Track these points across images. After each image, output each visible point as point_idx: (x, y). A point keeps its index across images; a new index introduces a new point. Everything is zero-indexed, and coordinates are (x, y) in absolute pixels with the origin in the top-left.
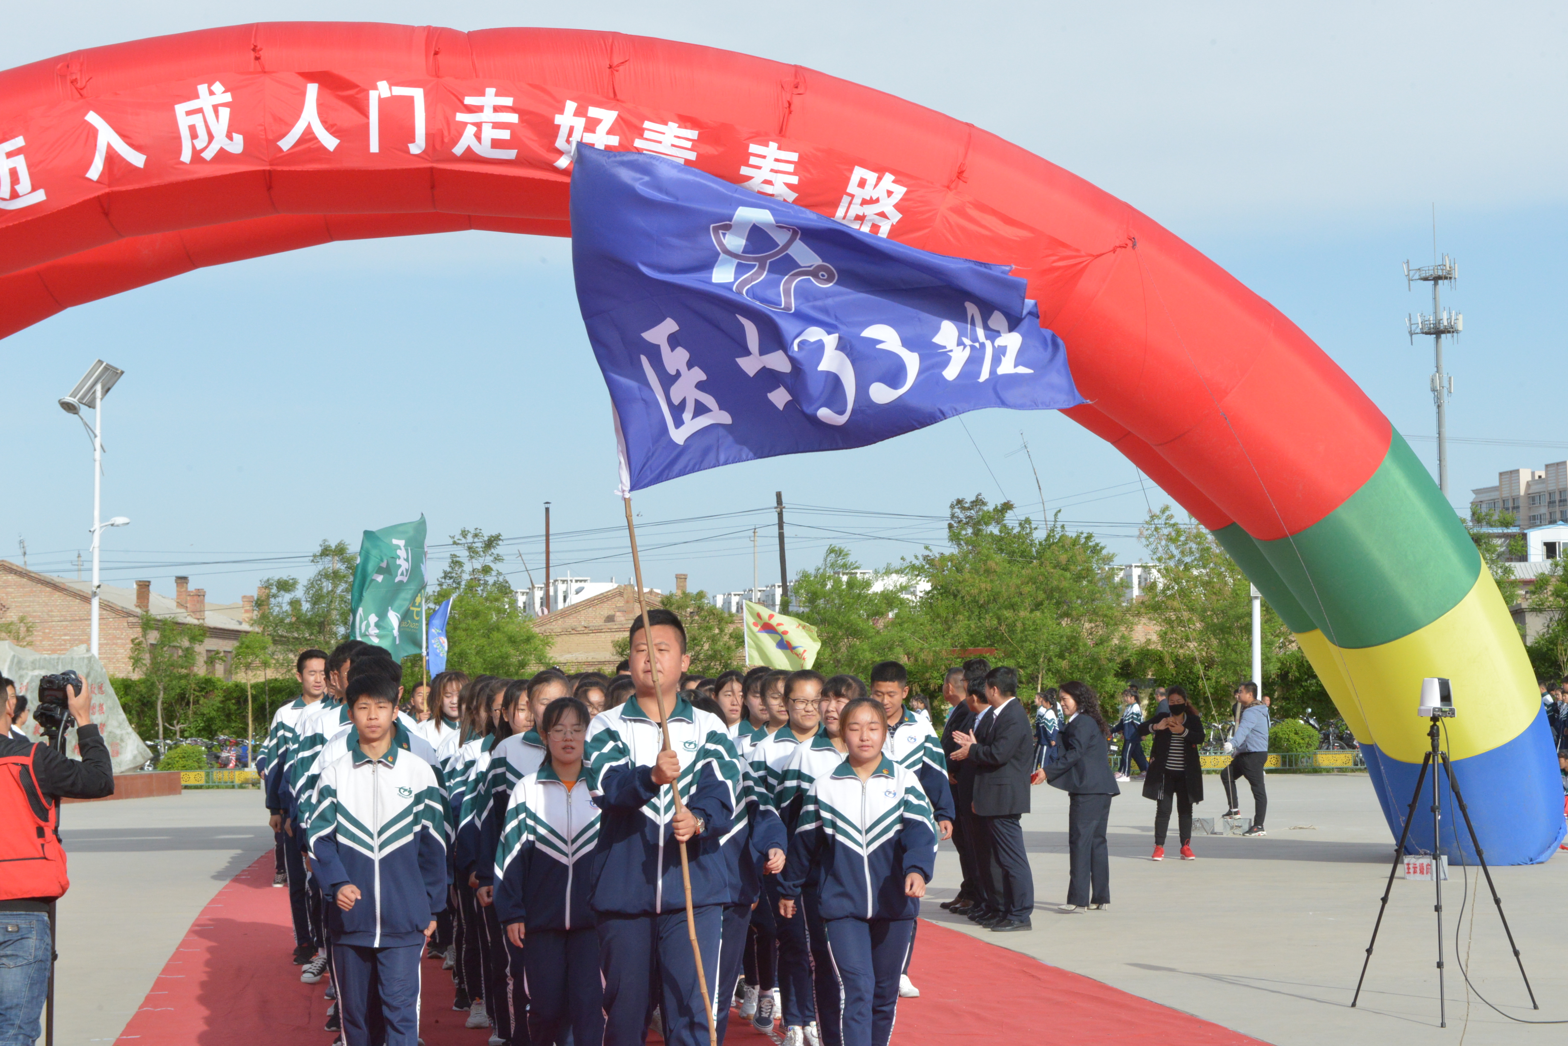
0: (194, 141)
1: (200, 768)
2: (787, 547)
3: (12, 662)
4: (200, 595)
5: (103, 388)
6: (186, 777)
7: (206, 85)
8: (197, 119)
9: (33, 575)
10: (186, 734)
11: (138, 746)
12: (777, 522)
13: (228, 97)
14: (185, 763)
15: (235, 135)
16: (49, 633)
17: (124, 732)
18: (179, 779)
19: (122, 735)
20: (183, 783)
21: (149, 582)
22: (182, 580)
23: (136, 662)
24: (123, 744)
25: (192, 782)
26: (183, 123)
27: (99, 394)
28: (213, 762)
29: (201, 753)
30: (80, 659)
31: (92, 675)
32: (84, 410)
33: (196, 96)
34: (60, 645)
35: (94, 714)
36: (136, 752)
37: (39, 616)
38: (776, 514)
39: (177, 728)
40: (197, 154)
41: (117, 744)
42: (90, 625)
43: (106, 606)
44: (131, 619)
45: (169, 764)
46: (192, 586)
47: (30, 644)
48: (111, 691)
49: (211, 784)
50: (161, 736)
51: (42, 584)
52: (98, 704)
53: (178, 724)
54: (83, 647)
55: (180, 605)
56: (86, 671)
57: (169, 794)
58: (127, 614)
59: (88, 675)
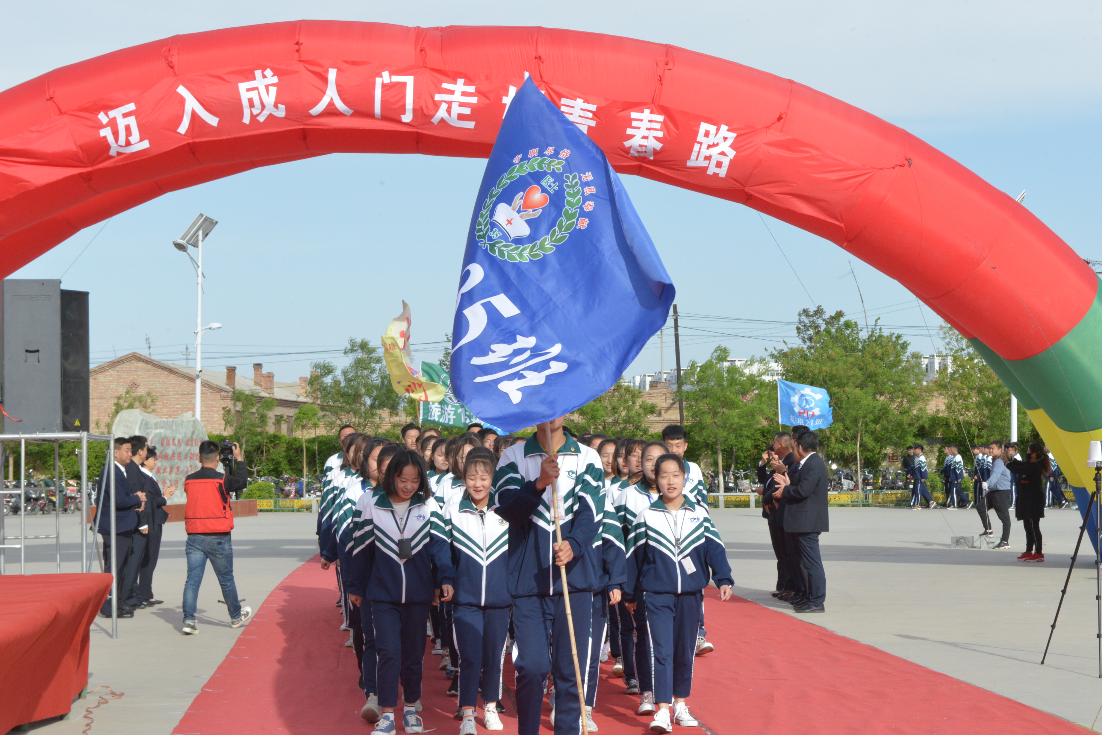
0: (253, 109)
1: (271, 497)
2: (680, 343)
3: (141, 423)
4: (270, 376)
5: (203, 233)
6: (261, 504)
7: (260, 71)
8: (254, 95)
9: (155, 362)
10: (261, 474)
12: (673, 326)
13: (275, 80)
14: (260, 494)
15: (279, 105)
16: (167, 403)
18: (256, 505)
20: (259, 508)
21: (235, 368)
22: (258, 366)
23: (227, 423)
25: (265, 507)
26: (245, 97)
27: (200, 237)
28: (280, 494)
29: (271, 487)
30: (188, 421)
31: (196, 433)
32: (190, 248)
33: (254, 78)
34: (174, 411)
37: (160, 391)
38: (673, 320)
39: (255, 470)
40: (253, 117)
42: (195, 398)
43: (205, 384)
44: (223, 394)
45: (249, 494)
46: (265, 371)
47: (154, 411)
49: (278, 509)
51: (162, 369)
53: (255, 466)
54: (190, 413)
55: (256, 383)
56: (191, 429)
57: (249, 515)
58: (221, 390)
59: (193, 433)
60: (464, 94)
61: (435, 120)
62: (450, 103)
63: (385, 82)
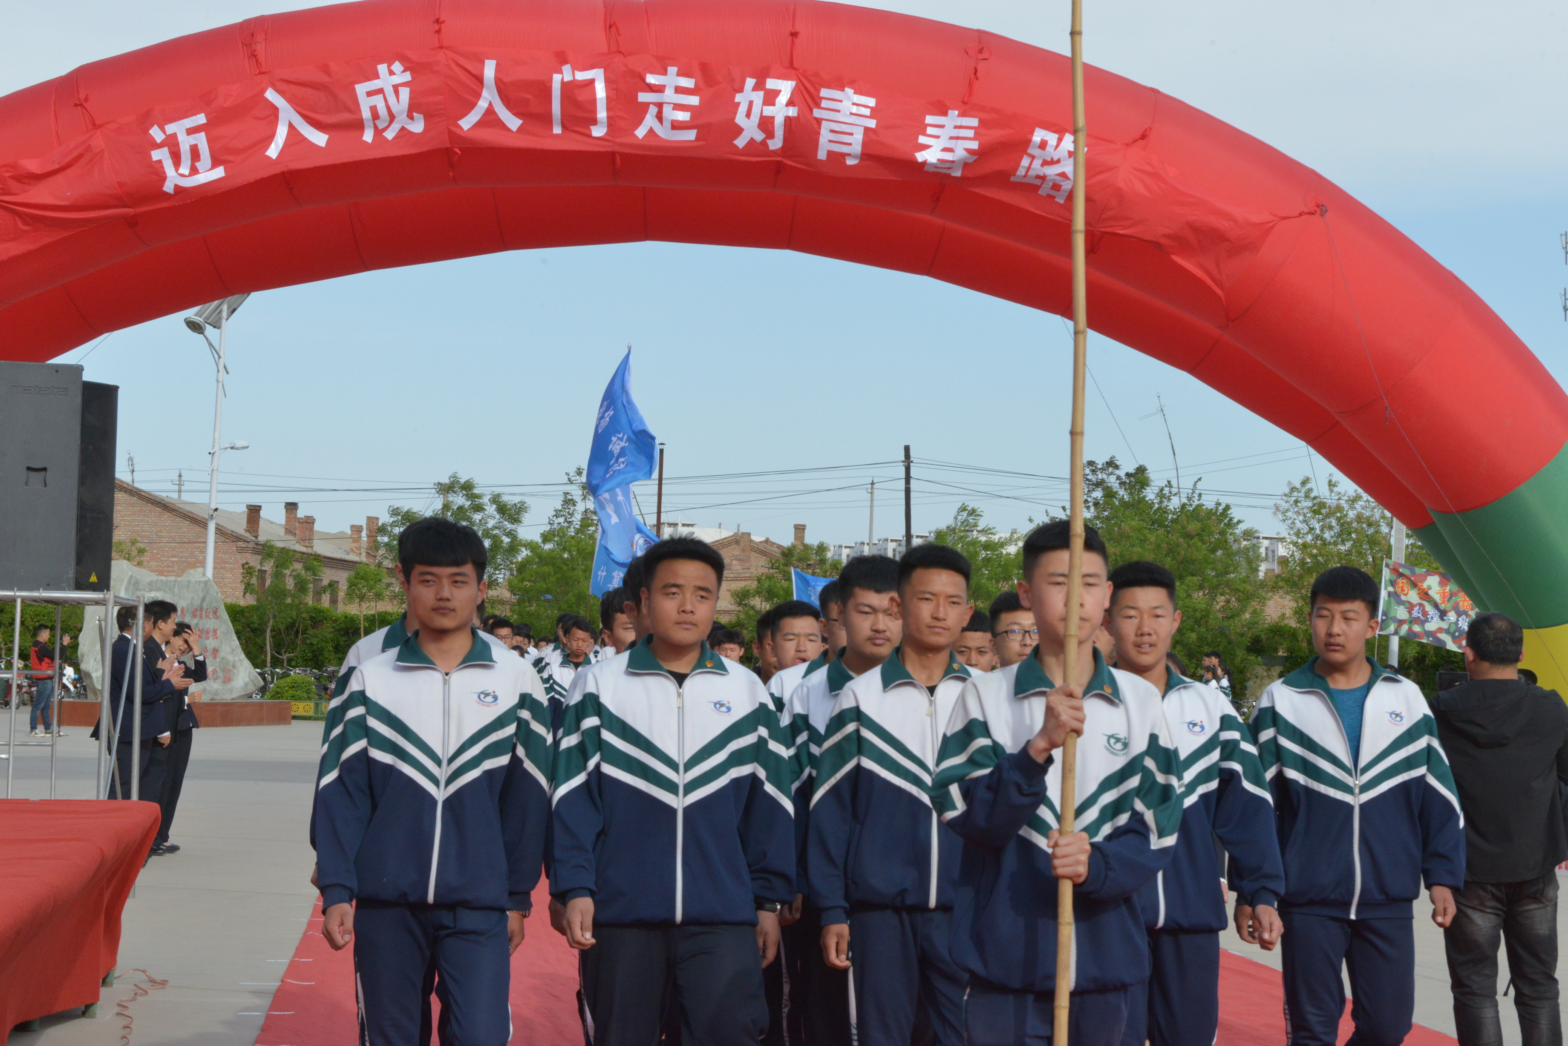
0: (376, 122)
1: (309, 699)
3: (130, 585)
4: (309, 522)
5: (229, 307)
6: (294, 708)
7: (386, 65)
8: (378, 101)
9: (143, 494)
10: (295, 663)
11: (250, 673)
13: (407, 77)
14: (295, 693)
15: (415, 114)
16: (157, 554)
17: (236, 658)
18: (290, 708)
19: (234, 661)
20: (293, 714)
21: (260, 507)
22: (291, 507)
23: (248, 588)
24: (235, 671)
25: (301, 712)
26: (365, 105)
27: (225, 314)
28: (323, 694)
29: (310, 683)
30: (196, 582)
31: (208, 600)
33: (377, 76)
35: (207, 638)
36: (247, 679)
37: (148, 536)
39: (285, 657)
40: (378, 132)
41: (230, 670)
42: (205, 547)
43: (220, 531)
44: (241, 544)
45: (278, 693)
46: (301, 513)
47: (140, 564)
48: (225, 616)
50: (269, 665)
51: (152, 503)
52: (212, 628)
53: (285, 652)
54: (200, 570)
55: (288, 531)
56: (201, 594)
57: (279, 724)
58: (237, 538)
59: (204, 599)
60: (679, 90)
61: (641, 133)
62: (660, 105)
63: (565, 80)
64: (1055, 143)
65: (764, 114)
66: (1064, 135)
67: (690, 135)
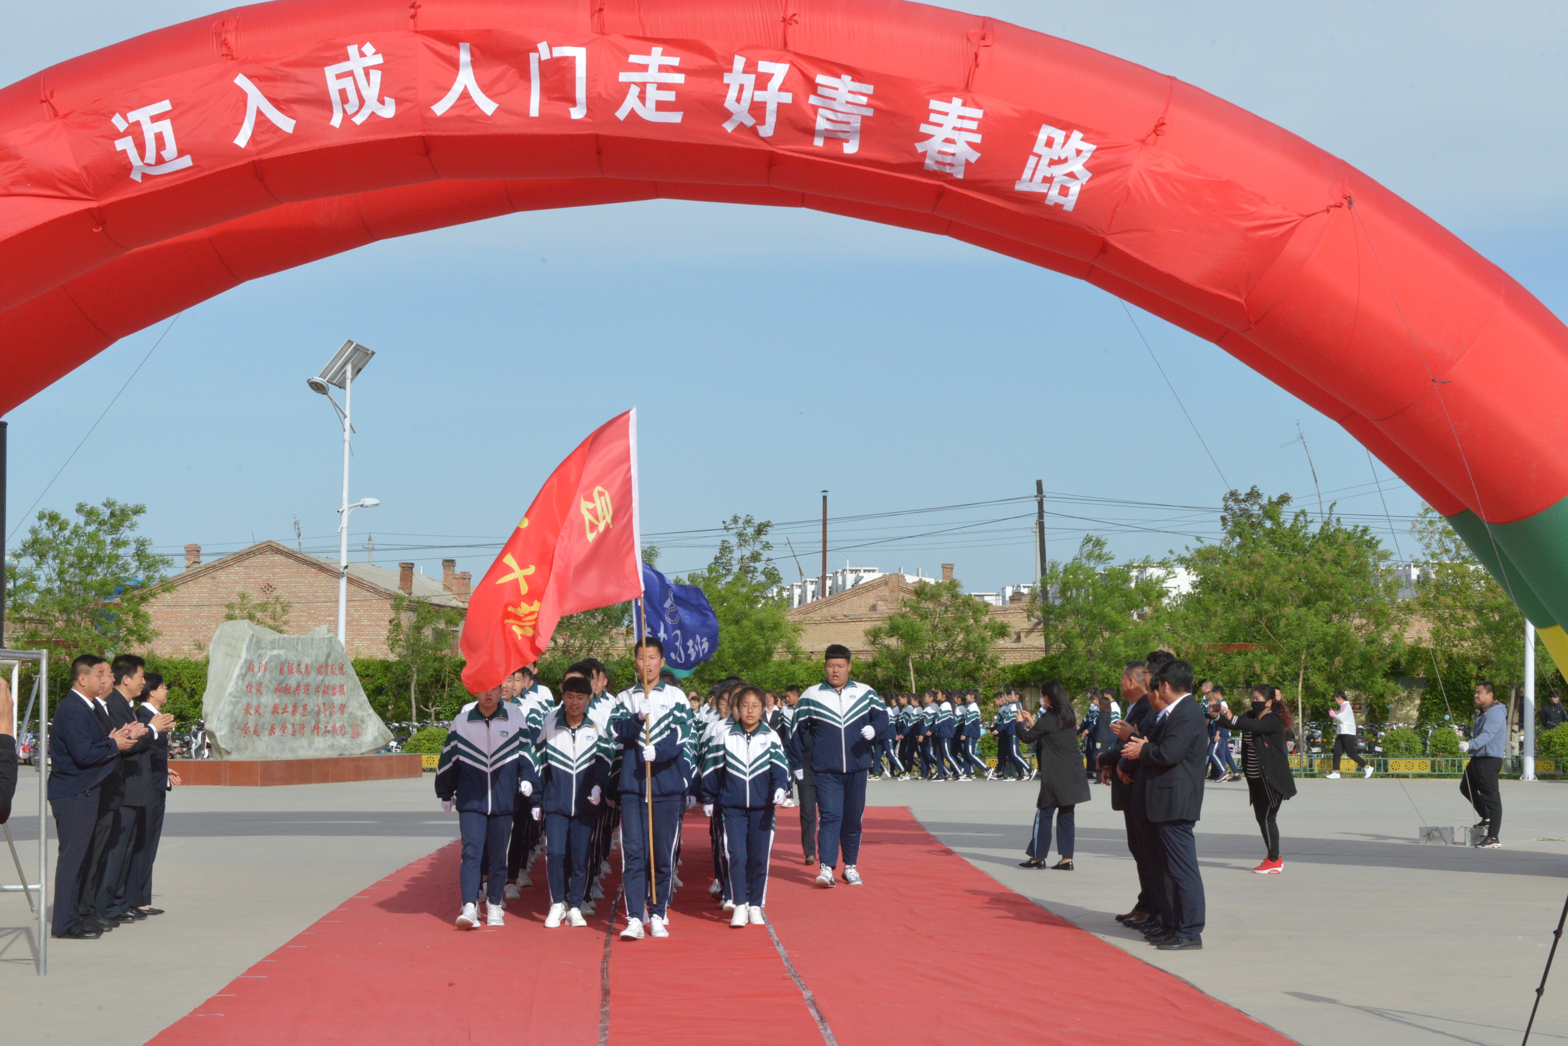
0: (345, 106)
4: (465, 577)
5: (353, 369)
7: (356, 46)
8: (347, 84)
11: (380, 727)
13: (379, 60)
15: (386, 98)
18: (419, 762)
21: (412, 564)
22: (449, 563)
23: (394, 643)
26: (334, 86)
27: (349, 375)
32: (334, 391)
33: (346, 58)
35: (334, 694)
40: (347, 118)
43: (369, 588)
44: (394, 601)
46: (458, 569)
48: (353, 673)
51: (308, 565)
52: (337, 684)
55: (447, 588)
58: (391, 596)
60: (663, 69)
61: (622, 114)
62: (643, 86)
63: (543, 59)
64: (1062, 141)
65: (755, 99)
66: (1072, 132)
67: (676, 117)
